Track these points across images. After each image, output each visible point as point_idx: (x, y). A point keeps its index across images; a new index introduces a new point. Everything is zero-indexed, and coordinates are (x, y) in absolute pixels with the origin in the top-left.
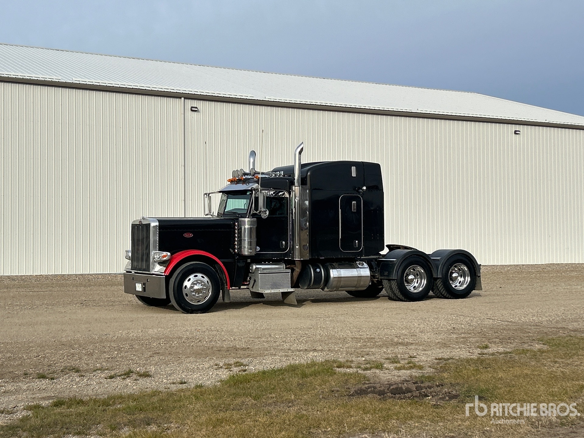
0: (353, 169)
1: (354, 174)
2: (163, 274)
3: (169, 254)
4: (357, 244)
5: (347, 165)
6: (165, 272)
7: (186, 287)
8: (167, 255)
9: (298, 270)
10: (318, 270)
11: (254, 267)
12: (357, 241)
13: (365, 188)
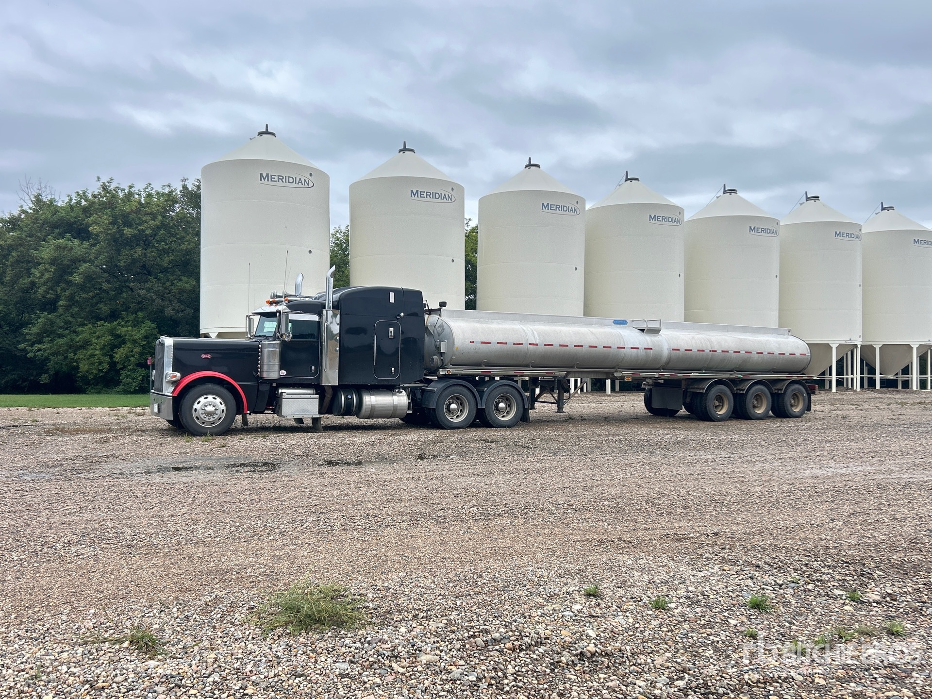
0: (392, 295)
1: (392, 300)
2: (171, 395)
3: (178, 375)
4: (393, 371)
5: (386, 291)
6: (173, 392)
7: (196, 410)
8: (176, 376)
9: (328, 396)
10: (350, 397)
11: (280, 391)
12: (393, 369)
13: (402, 314)
